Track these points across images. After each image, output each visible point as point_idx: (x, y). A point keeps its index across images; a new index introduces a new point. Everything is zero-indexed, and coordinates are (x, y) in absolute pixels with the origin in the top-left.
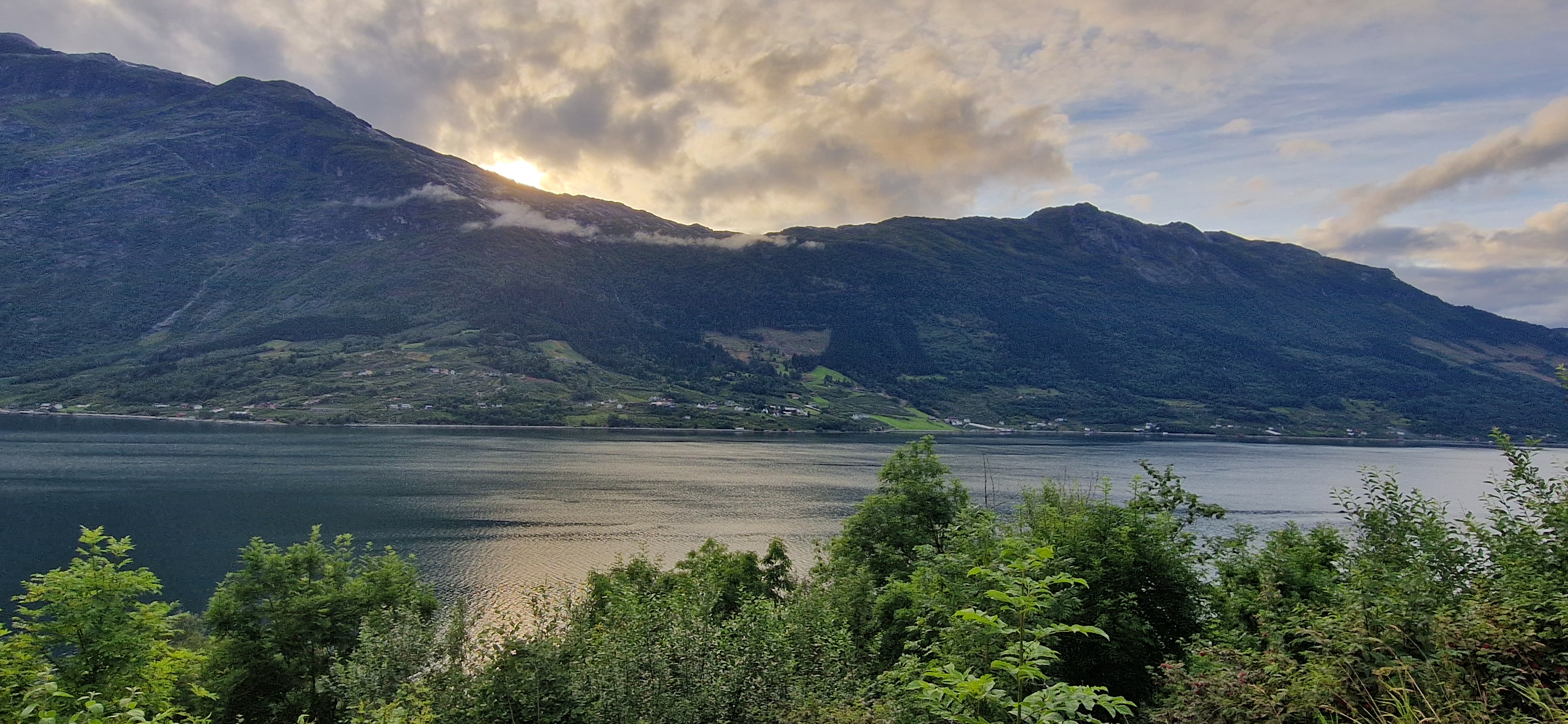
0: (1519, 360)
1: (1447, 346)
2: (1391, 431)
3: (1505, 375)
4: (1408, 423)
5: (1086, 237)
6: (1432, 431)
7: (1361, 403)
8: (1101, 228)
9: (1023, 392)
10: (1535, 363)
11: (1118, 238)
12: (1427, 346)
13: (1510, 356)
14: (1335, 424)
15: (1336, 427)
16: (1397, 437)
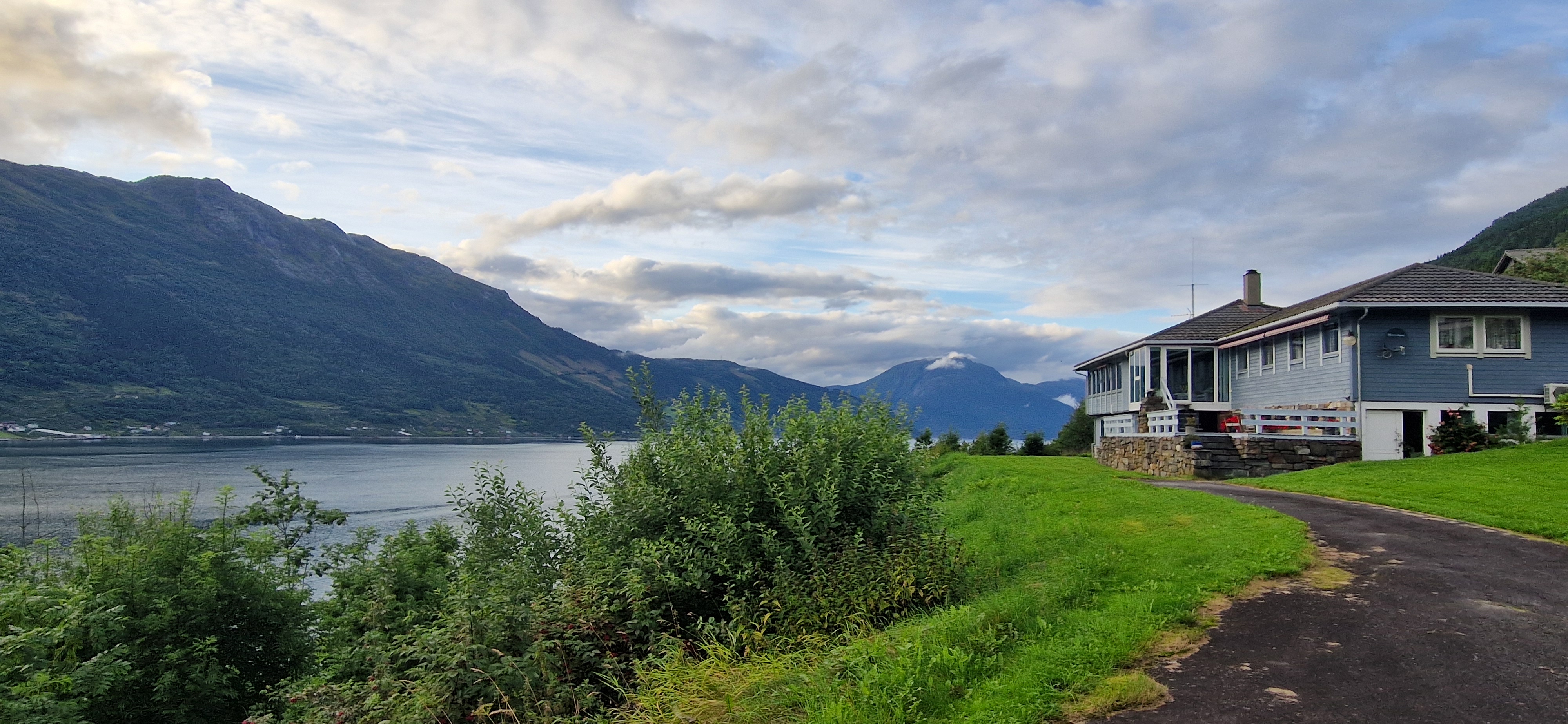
0: (590, 373)
1: (544, 359)
2: (502, 430)
3: (581, 385)
4: (514, 422)
5: (215, 217)
6: (531, 430)
7: (480, 406)
8: (235, 210)
9: (121, 391)
10: (599, 376)
11: (254, 224)
12: (529, 358)
13: (584, 369)
14: (458, 424)
15: (459, 427)
16: (506, 435)
